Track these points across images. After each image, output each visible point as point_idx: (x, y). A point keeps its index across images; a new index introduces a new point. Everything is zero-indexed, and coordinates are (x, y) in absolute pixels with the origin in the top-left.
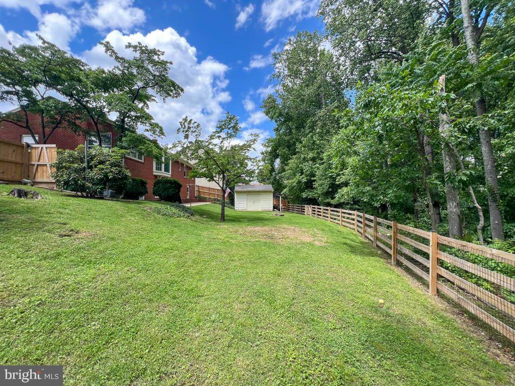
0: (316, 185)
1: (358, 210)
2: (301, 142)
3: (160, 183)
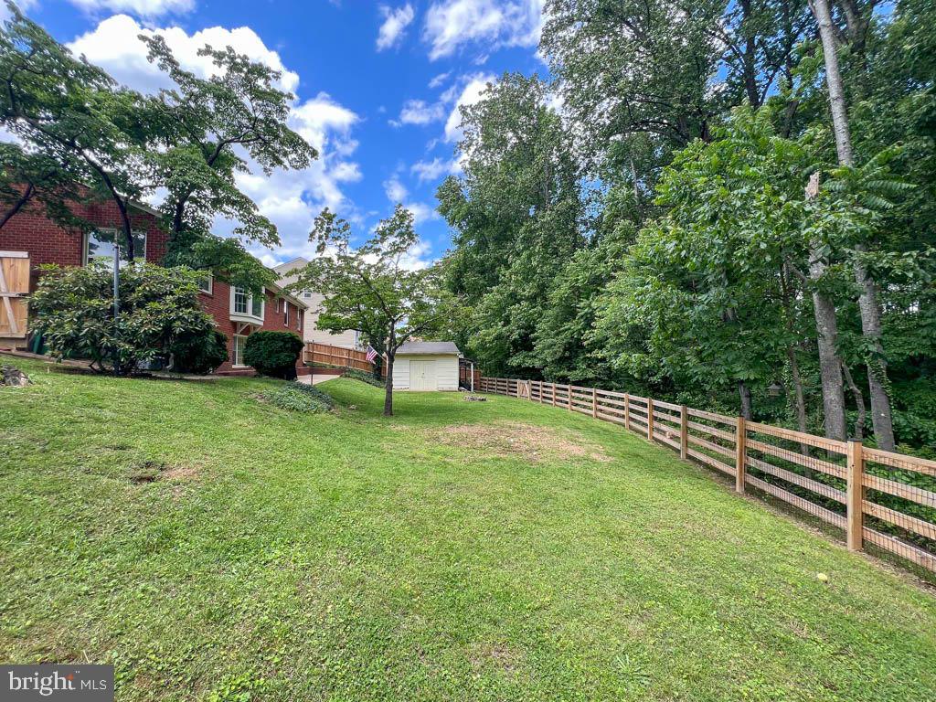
0: (538, 345)
2: (508, 267)
3: (259, 339)
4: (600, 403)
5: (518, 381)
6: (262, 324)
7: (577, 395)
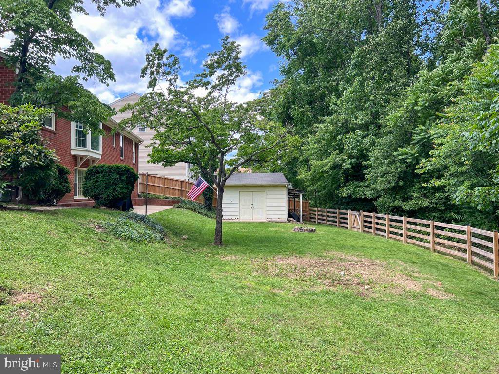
1: (457, 221)
3: (98, 172)
4: (438, 236)
5: (349, 212)
6: (100, 157)
7: (413, 227)
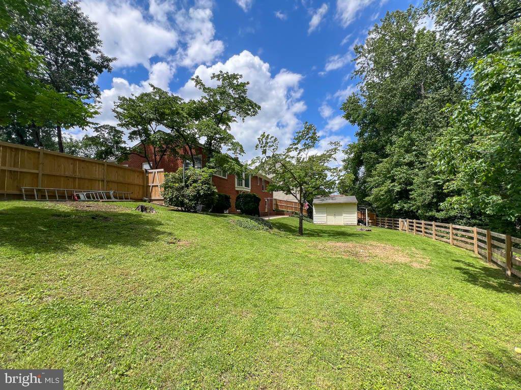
0: (413, 195)
5: (400, 220)
